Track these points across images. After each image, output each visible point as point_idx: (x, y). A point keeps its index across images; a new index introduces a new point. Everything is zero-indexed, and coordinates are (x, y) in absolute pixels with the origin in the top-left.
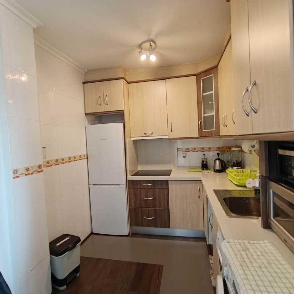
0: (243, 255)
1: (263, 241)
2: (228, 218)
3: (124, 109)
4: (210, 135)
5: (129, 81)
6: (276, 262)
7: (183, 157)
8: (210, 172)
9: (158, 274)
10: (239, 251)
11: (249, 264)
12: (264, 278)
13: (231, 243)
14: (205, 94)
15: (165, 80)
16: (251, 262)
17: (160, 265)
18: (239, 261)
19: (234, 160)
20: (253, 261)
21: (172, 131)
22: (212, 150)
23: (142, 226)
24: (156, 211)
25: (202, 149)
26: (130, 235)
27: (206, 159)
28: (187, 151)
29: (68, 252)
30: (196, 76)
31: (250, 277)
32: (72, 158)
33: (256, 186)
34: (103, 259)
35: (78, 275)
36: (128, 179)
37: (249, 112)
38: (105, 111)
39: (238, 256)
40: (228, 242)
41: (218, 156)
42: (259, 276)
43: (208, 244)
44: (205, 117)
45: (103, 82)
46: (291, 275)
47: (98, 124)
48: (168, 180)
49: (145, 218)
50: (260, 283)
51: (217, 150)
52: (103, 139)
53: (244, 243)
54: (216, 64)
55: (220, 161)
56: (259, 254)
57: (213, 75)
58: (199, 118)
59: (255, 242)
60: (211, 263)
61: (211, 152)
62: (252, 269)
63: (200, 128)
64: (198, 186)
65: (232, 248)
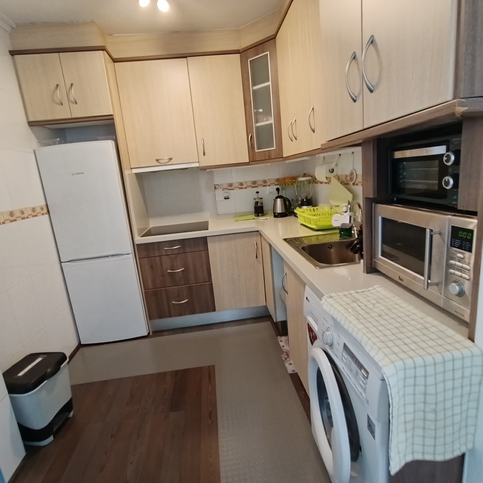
0: (355, 307)
1: (372, 286)
2: (317, 270)
3: (112, 113)
4: (268, 158)
5: (115, 56)
6: (396, 306)
7: (225, 199)
8: (269, 217)
9: (210, 378)
10: (348, 304)
11: (366, 316)
12: (390, 327)
13: (334, 298)
14: (255, 88)
15: (185, 59)
16: (367, 313)
17: (209, 367)
18: (353, 315)
19: (303, 196)
20: (369, 311)
21: (204, 154)
22: (269, 184)
23: (170, 316)
24: (190, 288)
25: (253, 183)
26: (151, 334)
27: (262, 199)
28: (229, 188)
29: (45, 382)
30: (239, 55)
31: (373, 329)
32: (18, 214)
33: (346, 223)
34: (112, 380)
35: (71, 414)
36: (136, 242)
37: (356, 95)
38: (73, 117)
39: (350, 310)
40: (331, 297)
41: (278, 193)
42: (382, 325)
43: (275, 321)
44: (257, 128)
45: (61, 54)
46: (418, 316)
47: (61, 144)
48: (206, 237)
49: (173, 302)
50: (387, 332)
51: (277, 183)
52: (76, 174)
53: (351, 294)
54: (273, 32)
55: (282, 199)
56: (374, 302)
57: (268, 53)
58: (249, 131)
59: (364, 290)
60: (281, 346)
61: (268, 187)
62: (371, 320)
63: (251, 148)
64: (255, 239)
65: (338, 303)
